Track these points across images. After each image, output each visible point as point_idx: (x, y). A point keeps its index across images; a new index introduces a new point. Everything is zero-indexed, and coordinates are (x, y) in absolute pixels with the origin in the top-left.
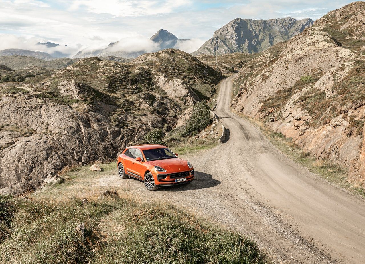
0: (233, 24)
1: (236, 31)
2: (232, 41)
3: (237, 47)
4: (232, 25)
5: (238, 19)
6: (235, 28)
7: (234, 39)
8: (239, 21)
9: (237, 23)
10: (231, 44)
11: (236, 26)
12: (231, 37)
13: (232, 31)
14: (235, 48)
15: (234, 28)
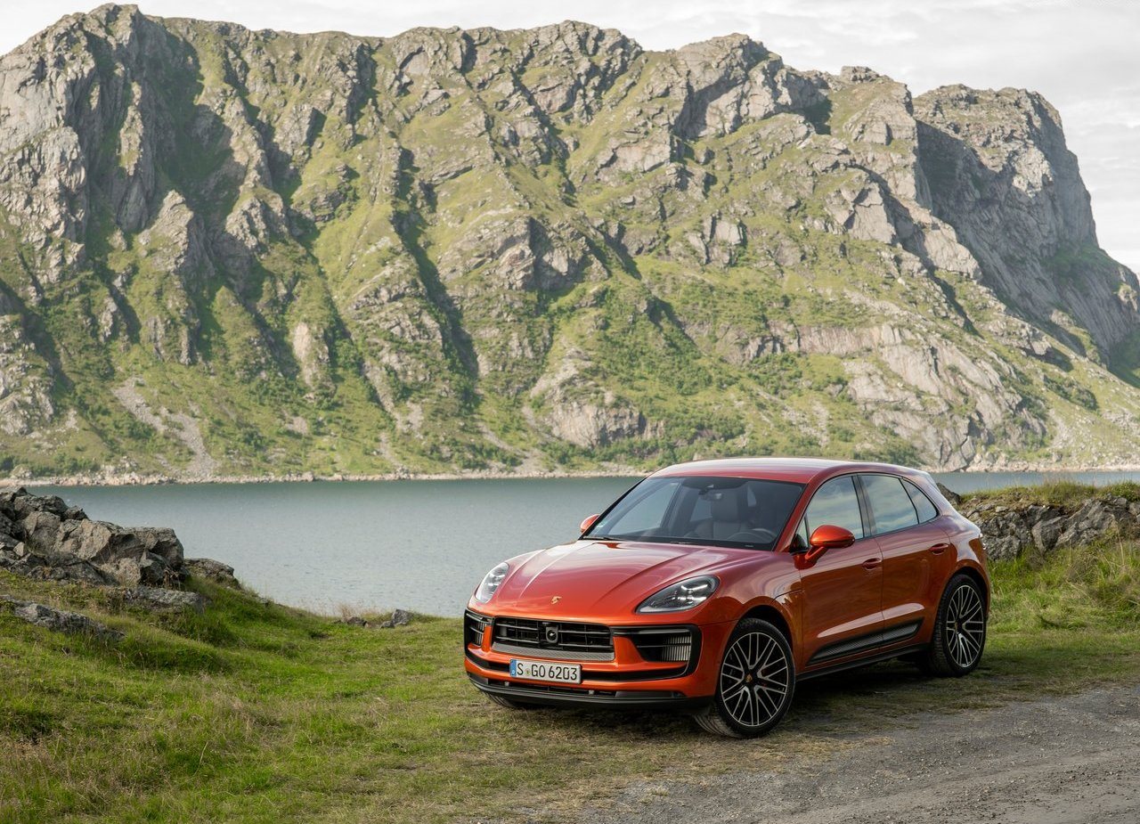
0: (49, 46)
1: (75, 114)
2: (29, 202)
3: (70, 260)
4: (42, 63)
5: (113, 13)
6: (72, 85)
7: (51, 184)
8: (123, 31)
9: (95, 45)
10: (17, 232)
11: (83, 65)
12: (21, 162)
13: (31, 114)
14: (54, 274)
15: (61, 88)
